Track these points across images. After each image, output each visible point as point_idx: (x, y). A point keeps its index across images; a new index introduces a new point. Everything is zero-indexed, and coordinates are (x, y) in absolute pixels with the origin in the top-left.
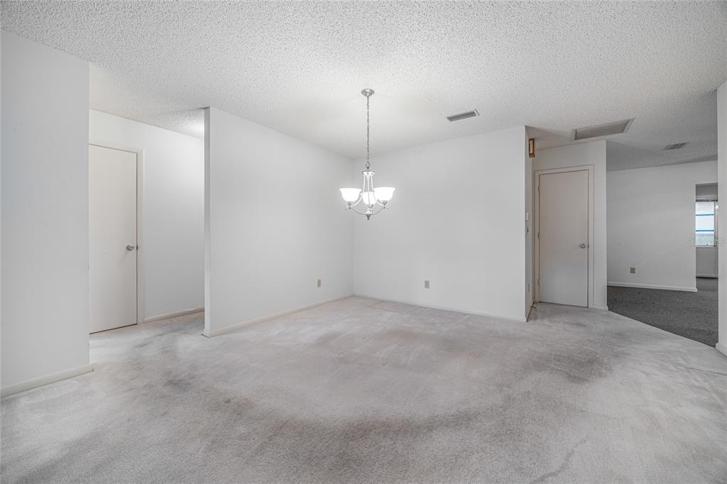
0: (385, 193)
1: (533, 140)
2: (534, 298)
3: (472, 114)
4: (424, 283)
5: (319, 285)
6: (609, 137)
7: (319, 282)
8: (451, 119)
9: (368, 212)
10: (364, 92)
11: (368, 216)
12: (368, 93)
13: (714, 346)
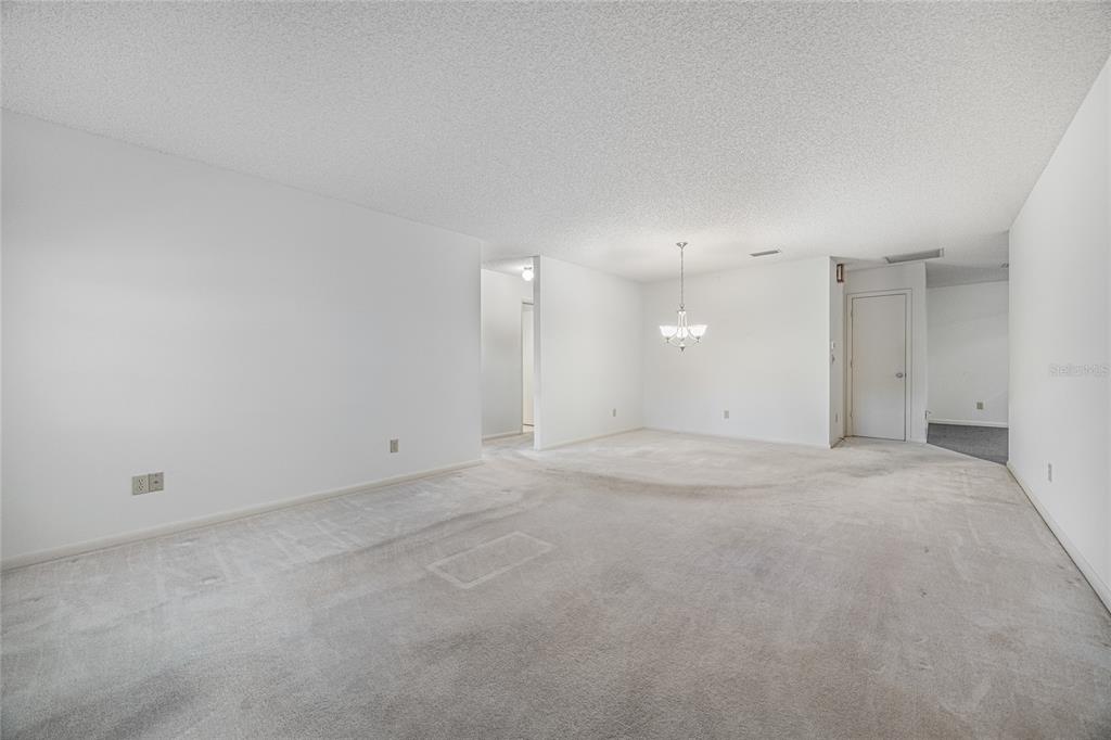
0: (699, 330)
1: (842, 265)
2: (846, 431)
3: (776, 252)
4: (723, 413)
5: (614, 415)
6: (927, 260)
7: (615, 411)
8: (754, 255)
9: (683, 345)
10: (679, 244)
11: (683, 348)
12: (682, 245)
13: (1005, 464)
